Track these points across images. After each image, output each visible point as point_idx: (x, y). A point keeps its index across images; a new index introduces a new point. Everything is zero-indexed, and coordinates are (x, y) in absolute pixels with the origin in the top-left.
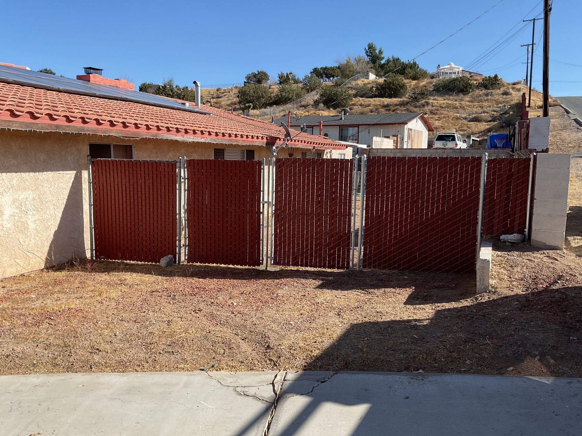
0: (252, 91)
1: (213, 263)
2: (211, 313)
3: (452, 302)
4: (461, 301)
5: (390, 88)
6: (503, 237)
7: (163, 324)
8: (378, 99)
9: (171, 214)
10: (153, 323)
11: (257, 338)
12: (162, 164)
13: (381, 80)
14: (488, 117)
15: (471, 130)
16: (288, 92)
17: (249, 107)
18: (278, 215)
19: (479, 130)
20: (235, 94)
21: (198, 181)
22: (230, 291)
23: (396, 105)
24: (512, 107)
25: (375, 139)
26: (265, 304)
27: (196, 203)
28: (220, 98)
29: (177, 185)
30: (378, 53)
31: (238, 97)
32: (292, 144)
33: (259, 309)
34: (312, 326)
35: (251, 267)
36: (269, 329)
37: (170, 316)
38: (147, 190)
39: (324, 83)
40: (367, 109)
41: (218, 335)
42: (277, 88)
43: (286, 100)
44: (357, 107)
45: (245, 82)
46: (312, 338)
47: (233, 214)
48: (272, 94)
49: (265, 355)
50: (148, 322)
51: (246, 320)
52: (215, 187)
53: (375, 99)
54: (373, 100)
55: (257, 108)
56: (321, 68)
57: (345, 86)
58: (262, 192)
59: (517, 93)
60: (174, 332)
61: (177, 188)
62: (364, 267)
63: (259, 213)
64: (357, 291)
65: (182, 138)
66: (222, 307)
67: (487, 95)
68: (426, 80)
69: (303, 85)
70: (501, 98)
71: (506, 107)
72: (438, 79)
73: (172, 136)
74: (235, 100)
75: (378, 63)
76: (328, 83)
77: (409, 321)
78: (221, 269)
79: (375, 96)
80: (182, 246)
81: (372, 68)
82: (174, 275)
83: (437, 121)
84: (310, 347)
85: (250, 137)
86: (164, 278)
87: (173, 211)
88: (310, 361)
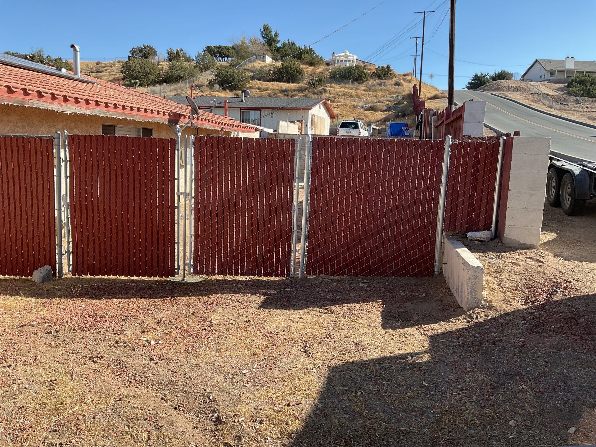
0: (138, 66)
1: (109, 275)
2: (118, 362)
3: (441, 321)
4: (451, 320)
5: (287, 72)
6: (470, 234)
7: (42, 388)
8: (276, 83)
9: (46, 210)
10: (25, 388)
11: (197, 404)
12: (32, 141)
13: (279, 64)
14: (383, 106)
15: (369, 119)
16: (179, 69)
17: (136, 83)
18: (199, 210)
19: (376, 119)
20: (117, 69)
21: (86, 164)
22: (141, 319)
23: (294, 90)
24: (405, 98)
25: (282, 123)
26: (197, 338)
27: (83, 195)
28: (100, 72)
29: (55, 169)
30: (274, 35)
31: (122, 72)
32: (198, 124)
33: (190, 349)
34: (275, 376)
35: (164, 278)
36: (213, 387)
37: (53, 371)
38: (10, 176)
39: (218, 63)
40: (265, 93)
41: (136, 405)
42: (167, 65)
43: (177, 78)
44: (254, 90)
45: (129, 56)
46: (281, 398)
47: (137, 208)
48: (161, 71)
49: (215, 436)
50: (16, 387)
51: (174, 370)
52: (110, 173)
53: (273, 83)
54: (271, 84)
55: (144, 86)
56: (214, 47)
57: (241, 68)
58: (176, 181)
59: (408, 84)
60: (62, 404)
61: (55, 174)
62: (308, 273)
63: (173, 208)
64: (314, 309)
65: (60, 108)
66: (134, 350)
67: (380, 85)
68: (322, 66)
69: (196, 63)
70: (393, 89)
71: (399, 97)
72: (333, 66)
73: (45, 103)
74: (118, 75)
75: (273, 45)
76: (223, 63)
77: (403, 357)
78: (121, 283)
79: (273, 80)
80: (64, 252)
81: (268, 50)
82: (54, 296)
83: (336, 109)
84: (284, 416)
85: (149, 111)
86: (40, 300)
87: (49, 205)
88: (288, 441)
